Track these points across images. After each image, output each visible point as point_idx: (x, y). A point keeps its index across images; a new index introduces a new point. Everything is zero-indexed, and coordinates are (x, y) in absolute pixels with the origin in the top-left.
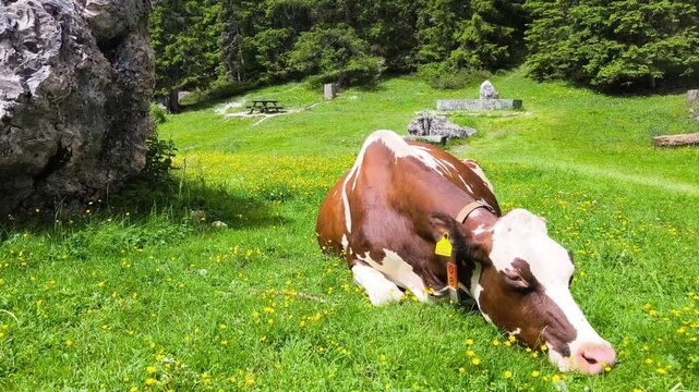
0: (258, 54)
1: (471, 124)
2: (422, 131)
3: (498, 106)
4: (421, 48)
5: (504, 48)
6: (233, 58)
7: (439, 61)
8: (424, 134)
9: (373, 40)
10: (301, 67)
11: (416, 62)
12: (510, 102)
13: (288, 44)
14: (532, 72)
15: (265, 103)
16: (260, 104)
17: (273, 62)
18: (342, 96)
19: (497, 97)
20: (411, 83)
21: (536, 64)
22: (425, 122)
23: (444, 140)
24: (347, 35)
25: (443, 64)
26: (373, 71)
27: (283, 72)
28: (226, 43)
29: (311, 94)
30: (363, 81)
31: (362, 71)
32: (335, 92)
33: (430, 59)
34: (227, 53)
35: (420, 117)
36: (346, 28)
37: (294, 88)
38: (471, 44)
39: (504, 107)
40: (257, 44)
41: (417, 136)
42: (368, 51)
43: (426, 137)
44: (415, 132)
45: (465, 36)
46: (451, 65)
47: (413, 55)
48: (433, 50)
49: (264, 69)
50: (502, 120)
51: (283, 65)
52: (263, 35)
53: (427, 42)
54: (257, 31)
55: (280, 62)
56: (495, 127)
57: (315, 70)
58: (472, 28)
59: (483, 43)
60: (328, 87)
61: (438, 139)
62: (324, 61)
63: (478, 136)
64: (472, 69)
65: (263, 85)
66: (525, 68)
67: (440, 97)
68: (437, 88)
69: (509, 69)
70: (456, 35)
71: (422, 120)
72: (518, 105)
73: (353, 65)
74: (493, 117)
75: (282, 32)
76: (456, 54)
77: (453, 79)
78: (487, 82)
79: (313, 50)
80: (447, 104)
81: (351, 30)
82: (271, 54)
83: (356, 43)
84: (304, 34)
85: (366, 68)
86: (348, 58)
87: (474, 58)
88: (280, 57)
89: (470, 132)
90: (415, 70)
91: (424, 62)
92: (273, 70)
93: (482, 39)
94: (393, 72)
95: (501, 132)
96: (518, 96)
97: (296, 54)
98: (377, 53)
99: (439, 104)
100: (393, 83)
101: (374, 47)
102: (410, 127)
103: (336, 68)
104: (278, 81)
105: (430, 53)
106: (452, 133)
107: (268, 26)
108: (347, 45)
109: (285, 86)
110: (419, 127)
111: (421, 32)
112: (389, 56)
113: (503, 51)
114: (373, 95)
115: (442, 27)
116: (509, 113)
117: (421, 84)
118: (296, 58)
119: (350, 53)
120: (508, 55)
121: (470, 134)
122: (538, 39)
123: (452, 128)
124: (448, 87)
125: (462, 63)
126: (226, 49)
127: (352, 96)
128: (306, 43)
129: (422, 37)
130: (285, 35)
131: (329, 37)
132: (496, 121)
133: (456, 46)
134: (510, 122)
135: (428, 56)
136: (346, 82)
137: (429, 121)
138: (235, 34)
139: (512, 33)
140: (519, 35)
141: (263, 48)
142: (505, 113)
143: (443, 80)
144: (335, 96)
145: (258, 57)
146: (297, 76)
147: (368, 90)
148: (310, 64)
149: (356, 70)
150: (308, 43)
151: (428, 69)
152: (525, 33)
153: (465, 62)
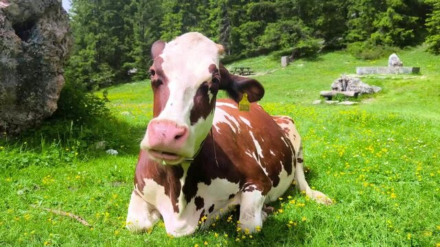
0: (242, 38)
1: (378, 84)
2: (341, 89)
3: (401, 71)
4: (350, 32)
5: (411, 31)
6: (226, 41)
7: (362, 40)
8: (343, 90)
9: (319, 28)
10: (267, 46)
11: (346, 41)
12: (410, 69)
13: (260, 31)
14: (431, 48)
15: (242, 69)
16: (239, 70)
17: (250, 43)
18: (292, 64)
19: (401, 65)
20: (342, 56)
21: (434, 43)
22: (344, 82)
23: (356, 95)
24: (298, 24)
25: (365, 43)
26: (315, 48)
27: (256, 50)
28: (222, 31)
29: (273, 63)
30: (308, 54)
31: (307, 48)
32: (289, 61)
33: (356, 39)
34: (222, 38)
35: (340, 79)
36: (298, 20)
37: (263, 59)
38: (386, 29)
39: (406, 72)
40: (240, 31)
41: (338, 92)
42: (312, 35)
43: (344, 93)
44: (336, 89)
45: (381, 23)
46: (371, 43)
47: (344, 37)
48: (359, 33)
49: (244, 47)
50: (403, 81)
51: (257, 45)
52: (244, 26)
53: (354, 28)
54: (241, 23)
55: (255, 43)
56: (396, 86)
57: (277, 48)
58: (387, 18)
59: (394, 28)
60: (284, 59)
61: (352, 94)
62: (282, 42)
63: (382, 92)
64: (386, 46)
65: (243, 57)
66: (426, 45)
67: (361, 65)
68: (360, 59)
69: (414, 46)
70: (375, 23)
71: (341, 81)
72: (416, 71)
73: (301, 44)
74: (396, 79)
75: (257, 24)
76: (374, 36)
77: (371, 53)
78: (394, 55)
79: (275, 35)
80: (364, 69)
81: (301, 21)
82: (249, 38)
83: (305, 29)
84: (270, 24)
85: (310, 46)
86: (298, 39)
87: (388, 39)
88: (255, 39)
89: (377, 89)
90: (345, 47)
91: (351, 42)
92: (250, 48)
93: (394, 25)
94: (329, 48)
95: (400, 90)
96: (417, 65)
97: (264, 37)
98: (318, 37)
99: (358, 70)
100: (332, 57)
101: (318, 32)
102: (333, 85)
103: (292, 46)
104: (254, 55)
105: (356, 35)
106: (363, 90)
107: (248, 21)
108: (298, 31)
109: (257, 58)
110: (339, 86)
111: (350, 21)
112: (327, 38)
113: (410, 34)
114: (315, 64)
115: (365, 18)
116: (408, 77)
117: (350, 56)
118: (264, 40)
119: (300, 36)
120: (413, 36)
121: (376, 91)
122: (436, 25)
123: (363, 86)
124: (367, 58)
125: (379, 42)
126: (222, 34)
127: (300, 64)
129: (351, 24)
130: (259, 26)
131: (286, 26)
132: (398, 82)
133: (375, 30)
134: (408, 83)
135: (355, 38)
136: (297, 55)
137: (347, 82)
138: (228, 26)
139: (416, 21)
140: (421, 22)
141: (245, 34)
142: (405, 77)
143: (364, 53)
144: (288, 64)
145: (241, 40)
146: (265, 52)
147: (311, 60)
148: (274, 44)
149: (303, 48)
150: (272, 30)
151: (354, 46)
152: (426, 21)
153: (381, 41)
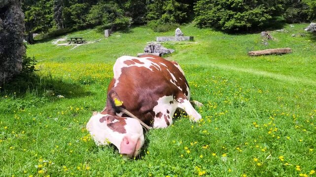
0: (72, 15)
1: (172, 47)
2: (150, 51)
3: (183, 39)
4: (148, 13)
5: (185, 13)
6: (60, 17)
7: (157, 19)
8: (151, 52)
9: (126, 10)
10: (93, 22)
11: (146, 20)
12: (188, 38)
13: (86, 11)
14: (197, 24)
15: (76, 39)
16: (74, 39)
17: (80, 19)
18: (113, 35)
19: (183, 35)
20: (145, 29)
21: (199, 21)
22: (152, 47)
23: (160, 55)
24: (115, 7)
25: (158, 21)
26: (127, 24)
27: (85, 24)
28: (55, 10)
29: (98, 34)
30: (122, 28)
31: (122, 24)
32: (110, 33)
33: (153, 18)
34: (56, 15)
35: (149, 45)
36: (114, 4)
37: (90, 32)
38: (170, 12)
39: (186, 40)
40: (71, 11)
41: (149, 53)
42: (124, 15)
43: (152, 54)
44: (148, 51)
45: (168, 8)
46: (162, 21)
47: (145, 17)
48: (154, 14)
49: (75, 23)
50: (185, 45)
51: (84, 21)
52: (74, 6)
53: (151, 10)
54: (71, 5)
56: (182, 49)
57: (100, 23)
58: (171, 4)
59: (176, 11)
60: (106, 31)
61: (158, 54)
62: (104, 19)
63: (175, 53)
64: (171, 23)
65: (75, 30)
66: (194, 23)
67: (158, 36)
68: (156, 31)
69: (187, 23)
70: (164, 7)
71: (151, 46)
72: (192, 39)
73: (118, 21)
74: (182, 44)
75: (83, 5)
76: (164, 16)
77: (163, 27)
78: (178, 29)
79: (99, 14)
80: (161, 38)
81: (116, 5)
82: (78, 16)
83: (119, 11)
84: (94, 6)
85: (124, 22)
86: (115, 18)
87: (172, 18)
88: (83, 17)
89: (172, 51)
90: (146, 23)
91: (150, 20)
92: (80, 23)
93: (175, 9)
94: (137, 24)
95: (185, 51)
96: (192, 35)
97: (91, 16)
98: (128, 16)
99: (157, 39)
100: (138, 30)
101: (127, 13)
102: (145, 49)
103: (110, 22)
104: (82, 28)
105: (153, 15)
106: (164, 52)
107: (76, 3)
108: (114, 12)
109: (85, 31)
110: (149, 49)
111: (148, 6)
112: (134, 17)
113: (184, 15)
114: (128, 35)
115: (157, 4)
116: (188, 42)
117: (149, 30)
119: (116, 15)
120: (186, 16)
121: (172, 52)
122: (199, 10)
123: (164, 49)
124: (161, 31)
125: (167, 20)
126: (56, 13)
127: (118, 35)
128: (95, 11)
129: (149, 8)
130: (85, 7)
131: (106, 8)
132: (183, 46)
133: (164, 12)
134: (189, 46)
135: (152, 17)
136: (115, 29)
137: (154, 47)
138: (60, 6)
139: (188, 7)
140: (191, 8)
141: (74, 13)
142: (186, 42)
143: (159, 28)
144: (110, 35)
145: (72, 17)
146: (91, 26)
147: (125, 32)
148: (97, 20)
149: (119, 23)
150: (96, 11)
151: (152, 23)
152: (194, 7)
153: (168, 20)
